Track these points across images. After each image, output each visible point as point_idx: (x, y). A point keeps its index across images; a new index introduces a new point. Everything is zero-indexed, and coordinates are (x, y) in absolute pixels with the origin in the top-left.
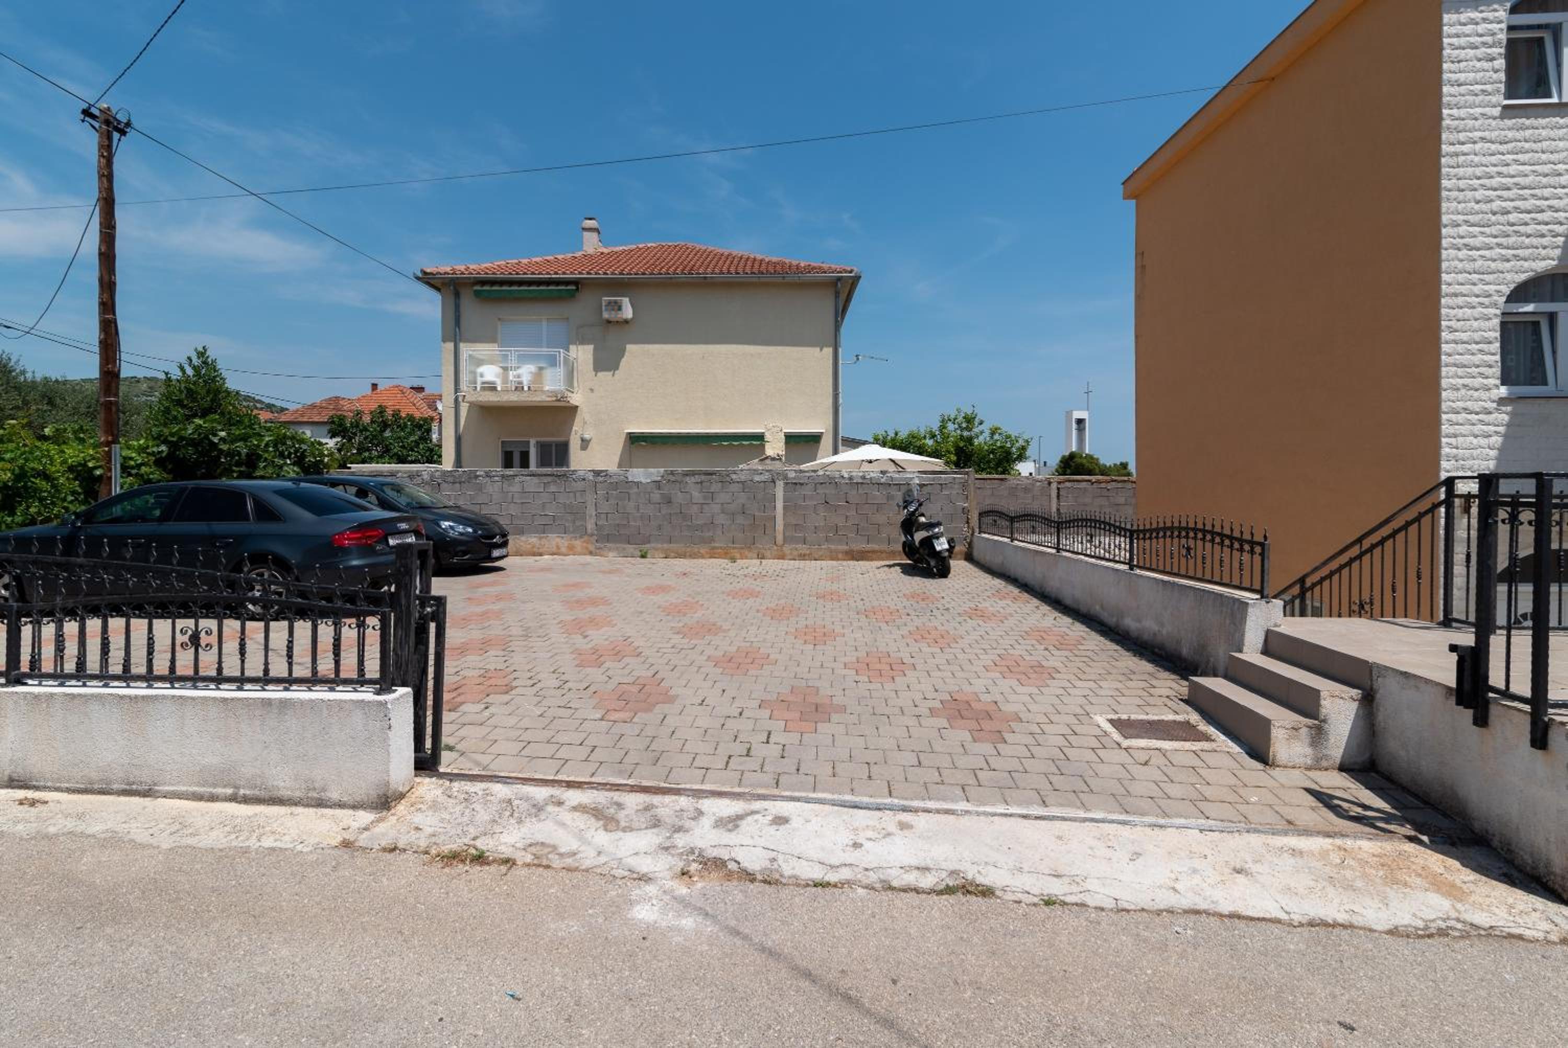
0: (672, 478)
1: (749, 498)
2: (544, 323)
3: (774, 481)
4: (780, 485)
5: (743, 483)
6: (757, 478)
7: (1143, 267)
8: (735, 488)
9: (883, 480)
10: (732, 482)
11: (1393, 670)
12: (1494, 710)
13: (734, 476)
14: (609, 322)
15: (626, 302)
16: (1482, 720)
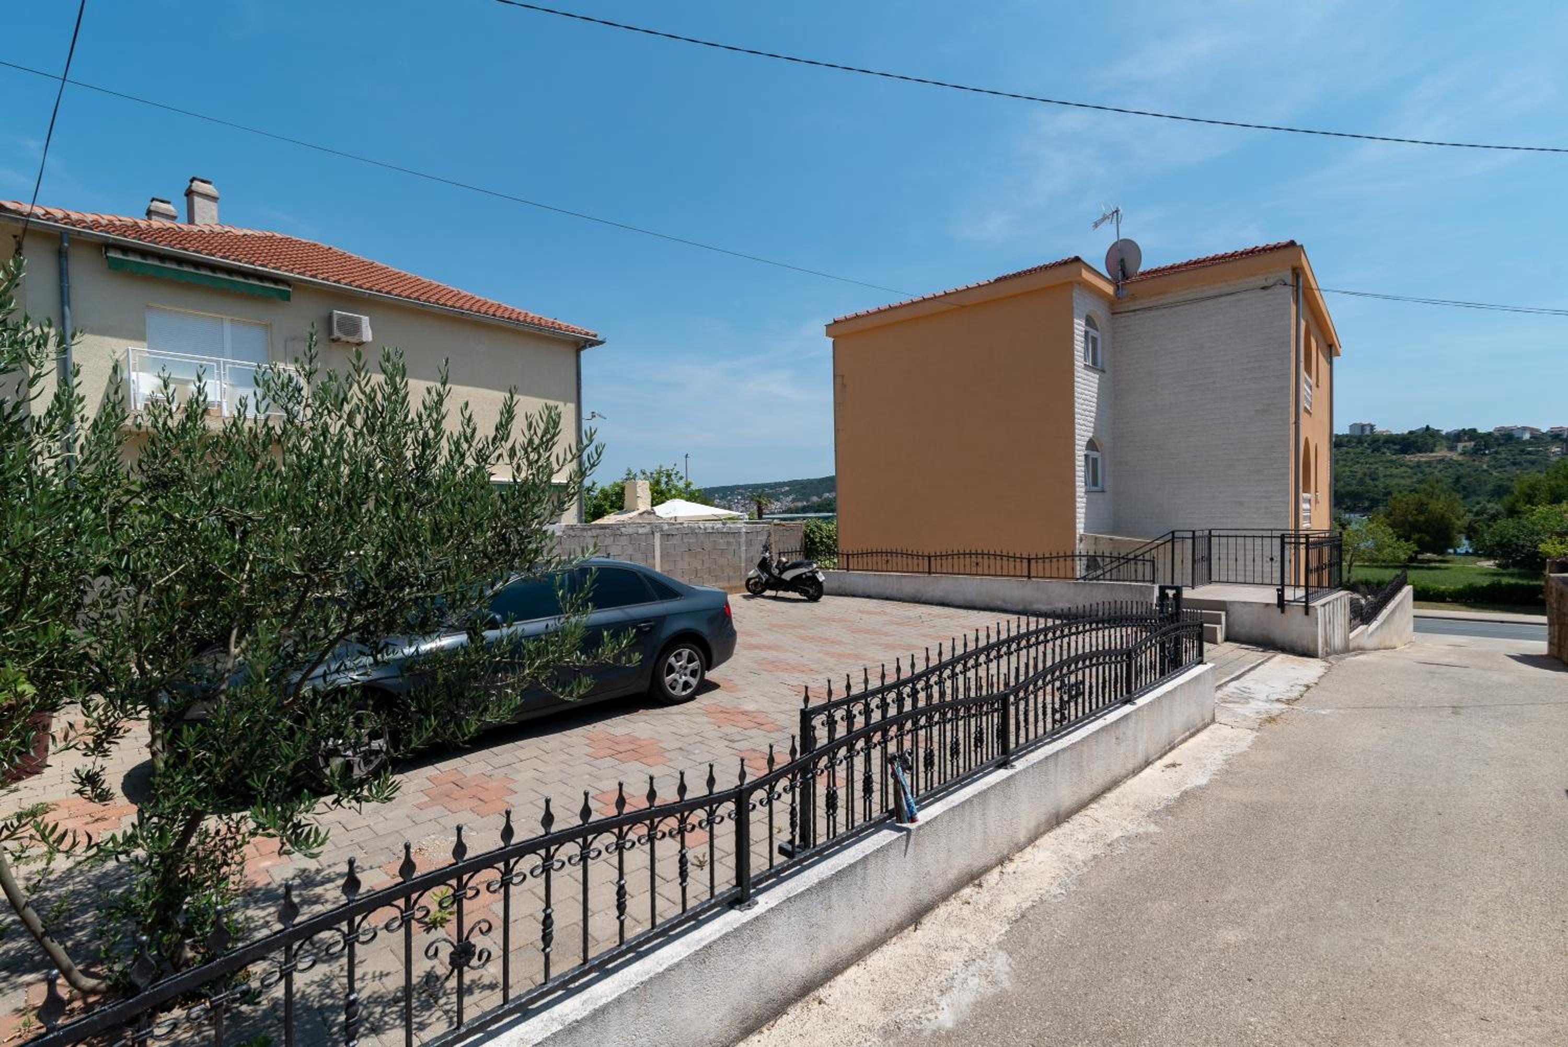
0: (573, 534)
1: (635, 549)
2: (227, 326)
3: (653, 533)
4: (657, 536)
5: (630, 535)
6: (641, 531)
7: (844, 386)
8: (624, 541)
9: (725, 530)
10: (621, 535)
11: (1238, 602)
12: (1287, 607)
13: (623, 530)
14: (337, 340)
15: (365, 320)
16: (1283, 612)
